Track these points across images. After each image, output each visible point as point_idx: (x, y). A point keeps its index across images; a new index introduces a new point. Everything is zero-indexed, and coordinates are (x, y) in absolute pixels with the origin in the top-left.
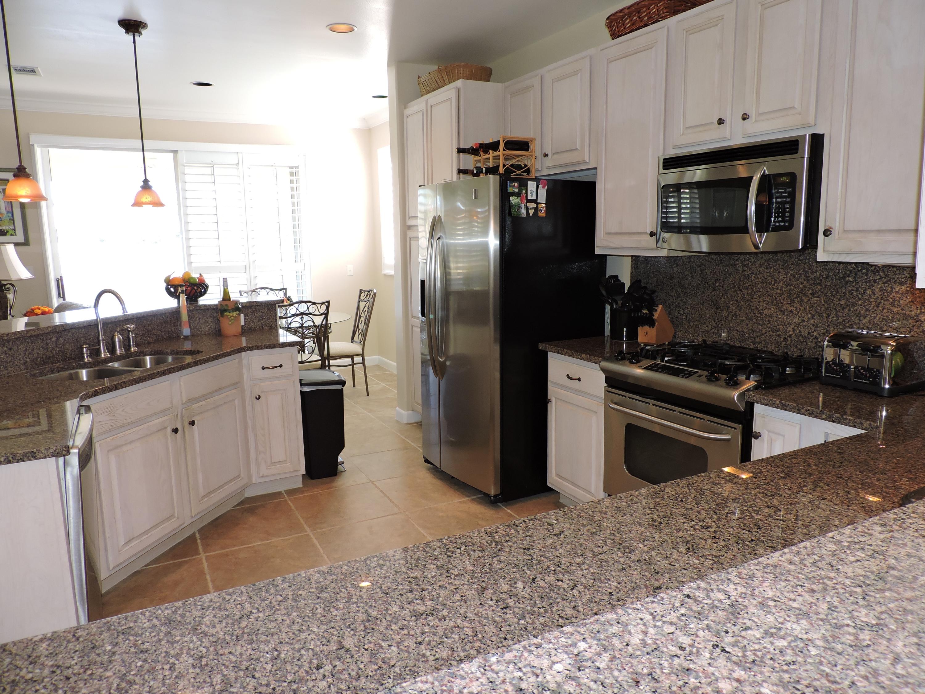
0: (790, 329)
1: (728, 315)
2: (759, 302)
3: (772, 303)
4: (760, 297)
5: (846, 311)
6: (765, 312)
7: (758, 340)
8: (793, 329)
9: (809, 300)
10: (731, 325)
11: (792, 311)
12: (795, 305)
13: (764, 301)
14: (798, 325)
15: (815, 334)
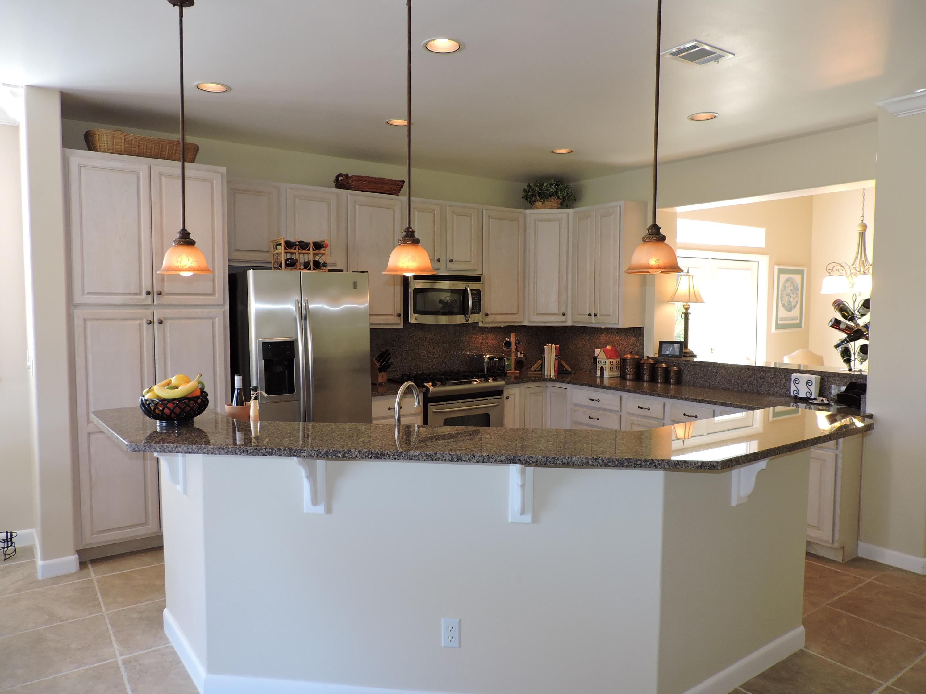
0: (434, 361)
1: (402, 359)
2: (418, 350)
3: (425, 349)
4: (418, 347)
5: (457, 348)
6: (422, 354)
7: (419, 369)
8: (436, 360)
9: (441, 346)
10: (404, 364)
11: (434, 352)
12: (436, 349)
13: (421, 349)
14: (437, 358)
15: (445, 361)
